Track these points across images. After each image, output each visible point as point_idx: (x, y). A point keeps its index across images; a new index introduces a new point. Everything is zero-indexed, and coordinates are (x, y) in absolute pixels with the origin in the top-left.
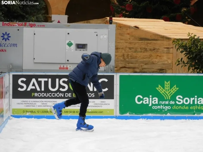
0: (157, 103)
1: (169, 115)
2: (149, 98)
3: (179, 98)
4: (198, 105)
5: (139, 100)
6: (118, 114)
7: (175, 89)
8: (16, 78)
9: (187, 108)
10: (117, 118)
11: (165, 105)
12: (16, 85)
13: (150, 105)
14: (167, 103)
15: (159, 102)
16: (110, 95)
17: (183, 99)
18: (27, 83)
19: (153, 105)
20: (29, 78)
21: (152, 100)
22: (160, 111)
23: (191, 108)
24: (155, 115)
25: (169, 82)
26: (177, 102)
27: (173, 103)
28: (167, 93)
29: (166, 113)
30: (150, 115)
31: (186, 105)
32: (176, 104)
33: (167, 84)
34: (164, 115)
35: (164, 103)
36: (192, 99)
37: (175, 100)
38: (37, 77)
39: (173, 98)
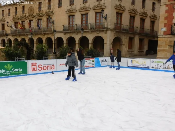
0: (5, 72)
1: (10, 76)
2: (2, 70)
3: (13, 69)
4: (20, 71)
7: (11, 66)
9: (16, 73)
11: (8, 72)
13: (2, 73)
14: (9, 71)
15: (6, 71)
17: (15, 70)
19: (3, 73)
21: (3, 71)
22: (7, 75)
23: (18, 72)
24: (4, 76)
25: (9, 64)
26: (13, 71)
27: (11, 71)
28: (9, 68)
30: (3, 76)
31: (16, 72)
32: (12, 72)
33: (9, 65)
34: (8, 76)
35: (7, 72)
36: (18, 69)
37: (12, 70)
39: (11, 70)
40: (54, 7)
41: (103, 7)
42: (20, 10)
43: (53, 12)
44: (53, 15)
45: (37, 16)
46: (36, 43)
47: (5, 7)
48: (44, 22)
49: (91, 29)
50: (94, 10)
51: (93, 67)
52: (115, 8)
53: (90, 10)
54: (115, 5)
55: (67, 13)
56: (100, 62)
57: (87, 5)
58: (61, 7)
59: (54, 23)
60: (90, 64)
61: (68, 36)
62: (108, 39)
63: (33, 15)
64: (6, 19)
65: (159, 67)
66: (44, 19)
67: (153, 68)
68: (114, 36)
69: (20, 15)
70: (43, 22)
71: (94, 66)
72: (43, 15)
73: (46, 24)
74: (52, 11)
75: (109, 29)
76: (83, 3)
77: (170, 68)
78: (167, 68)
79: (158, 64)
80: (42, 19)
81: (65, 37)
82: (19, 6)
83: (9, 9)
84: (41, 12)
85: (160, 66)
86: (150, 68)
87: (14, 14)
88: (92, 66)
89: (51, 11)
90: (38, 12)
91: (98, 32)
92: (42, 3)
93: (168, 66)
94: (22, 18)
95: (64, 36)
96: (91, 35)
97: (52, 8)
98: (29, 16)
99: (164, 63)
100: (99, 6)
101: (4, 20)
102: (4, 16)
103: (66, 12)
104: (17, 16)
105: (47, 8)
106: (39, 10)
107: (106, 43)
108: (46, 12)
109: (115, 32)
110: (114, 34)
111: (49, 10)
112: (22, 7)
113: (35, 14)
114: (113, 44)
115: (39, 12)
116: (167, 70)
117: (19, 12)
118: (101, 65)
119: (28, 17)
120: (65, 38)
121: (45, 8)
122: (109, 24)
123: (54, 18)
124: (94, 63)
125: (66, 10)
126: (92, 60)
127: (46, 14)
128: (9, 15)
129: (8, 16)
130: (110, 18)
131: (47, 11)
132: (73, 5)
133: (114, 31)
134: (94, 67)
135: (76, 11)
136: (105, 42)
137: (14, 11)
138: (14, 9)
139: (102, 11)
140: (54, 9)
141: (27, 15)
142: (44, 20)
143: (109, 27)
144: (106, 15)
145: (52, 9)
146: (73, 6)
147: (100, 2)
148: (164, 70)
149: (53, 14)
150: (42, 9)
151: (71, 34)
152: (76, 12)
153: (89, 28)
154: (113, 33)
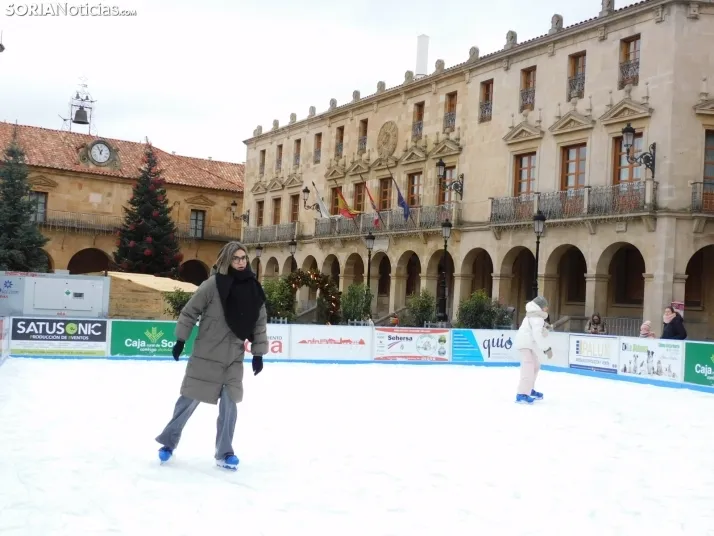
0: (144, 346)
2: (138, 341)
3: (165, 342)
5: (129, 343)
6: (110, 356)
8: (15, 322)
10: (108, 358)
12: (15, 328)
13: (138, 348)
16: (102, 338)
18: (26, 326)
20: (28, 322)
21: (140, 343)
25: (156, 328)
28: (154, 337)
29: (152, 354)
35: (150, 346)
38: (35, 321)
40: (464, 120)
41: (642, 112)
42: (351, 138)
43: (461, 143)
44: (462, 156)
45: (404, 161)
46: (398, 277)
47: (306, 128)
48: (429, 187)
49: (592, 210)
50: (606, 125)
51: (440, 361)
52: (698, 112)
53: (592, 128)
54: (696, 100)
55: (509, 144)
56: (481, 347)
57: (582, 105)
58: (490, 119)
59: (462, 190)
60: (426, 349)
61: (509, 242)
62: (661, 258)
63: (395, 155)
64: (304, 178)
65: (639, 366)
66: (431, 172)
67: (625, 370)
68: (696, 240)
69: (351, 160)
70: (425, 185)
71: (446, 356)
72: (427, 156)
73: (437, 192)
74: (458, 139)
75: (667, 210)
76: (569, 99)
77: (664, 370)
78: (656, 370)
79: (636, 357)
80: (421, 173)
81: (499, 248)
82: (349, 120)
83: (319, 136)
84: (421, 144)
85: (642, 365)
86: (620, 373)
87: (332, 155)
88: (438, 356)
89: (453, 136)
90: (411, 144)
91: (622, 227)
92: (426, 105)
93: (659, 362)
94: (357, 170)
95: (496, 243)
96: (595, 237)
97: (456, 126)
98: (380, 160)
99: (649, 352)
100: (625, 109)
101: (299, 178)
102: (301, 162)
103: (505, 139)
104: (341, 161)
105: (439, 127)
106: (413, 136)
107: (652, 276)
108: (437, 144)
109: (696, 222)
110: (695, 232)
111: (448, 134)
112: (358, 124)
113: (398, 154)
114: (687, 280)
115: (414, 144)
116: (656, 377)
117: (347, 144)
118: (486, 359)
119: (375, 163)
120: (498, 252)
121: (433, 129)
122: (664, 187)
123: (464, 166)
124: (447, 346)
125: (507, 131)
126: (437, 336)
127: (434, 150)
128: (317, 161)
129: (312, 165)
130: (668, 162)
131: (442, 137)
132: (532, 108)
133: (693, 218)
134: (449, 363)
135: (543, 133)
136: (648, 271)
137: (334, 141)
138: (335, 133)
139: (624, 131)
140: (466, 128)
141: (375, 156)
142: (429, 176)
143: (665, 200)
144: (654, 146)
145: (459, 129)
146: (531, 114)
147: (629, 91)
148: (649, 377)
149: (461, 149)
150: (426, 130)
151: (521, 234)
152: (540, 138)
153: (586, 206)
154: (688, 228)
